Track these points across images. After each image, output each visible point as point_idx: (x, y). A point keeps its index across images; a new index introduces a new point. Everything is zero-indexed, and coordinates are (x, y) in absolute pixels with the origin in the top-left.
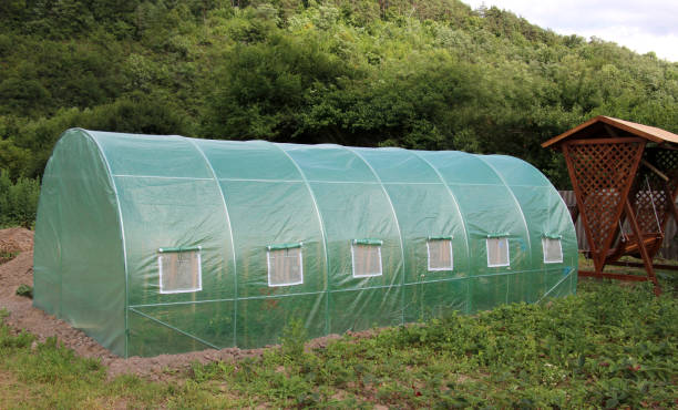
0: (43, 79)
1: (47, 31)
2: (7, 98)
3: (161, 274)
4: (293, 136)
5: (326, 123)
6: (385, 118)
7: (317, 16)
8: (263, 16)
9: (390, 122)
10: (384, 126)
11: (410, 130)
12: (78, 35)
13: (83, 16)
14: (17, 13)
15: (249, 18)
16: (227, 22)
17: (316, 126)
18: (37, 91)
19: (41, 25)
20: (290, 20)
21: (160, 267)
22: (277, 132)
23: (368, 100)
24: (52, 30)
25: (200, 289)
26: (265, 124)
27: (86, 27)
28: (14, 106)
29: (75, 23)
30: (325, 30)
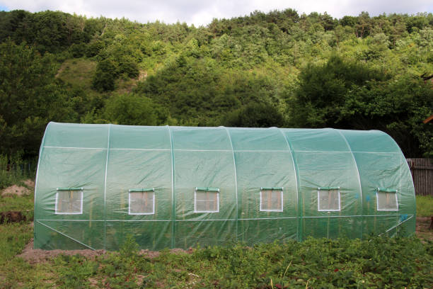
0: (237, 94)
1: (241, 65)
2: (217, 106)
3: (56, 202)
4: (336, 122)
5: (353, 112)
6: (394, 107)
7: (418, 37)
8: (378, 42)
9: (396, 110)
10: (392, 113)
11: (413, 115)
12: (259, 65)
13: (262, 54)
14: (225, 56)
15: (368, 44)
16: (353, 48)
17: (347, 114)
18: (233, 101)
19: (238, 62)
20: (397, 42)
21: (57, 199)
22: (326, 120)
23: (384, 95)
24: (244, 64)
25: (81, 213)
26: (318, 115)
27: (263, 60)
28: (220, 111)
29: (257, 59)
30: (424, 46)
